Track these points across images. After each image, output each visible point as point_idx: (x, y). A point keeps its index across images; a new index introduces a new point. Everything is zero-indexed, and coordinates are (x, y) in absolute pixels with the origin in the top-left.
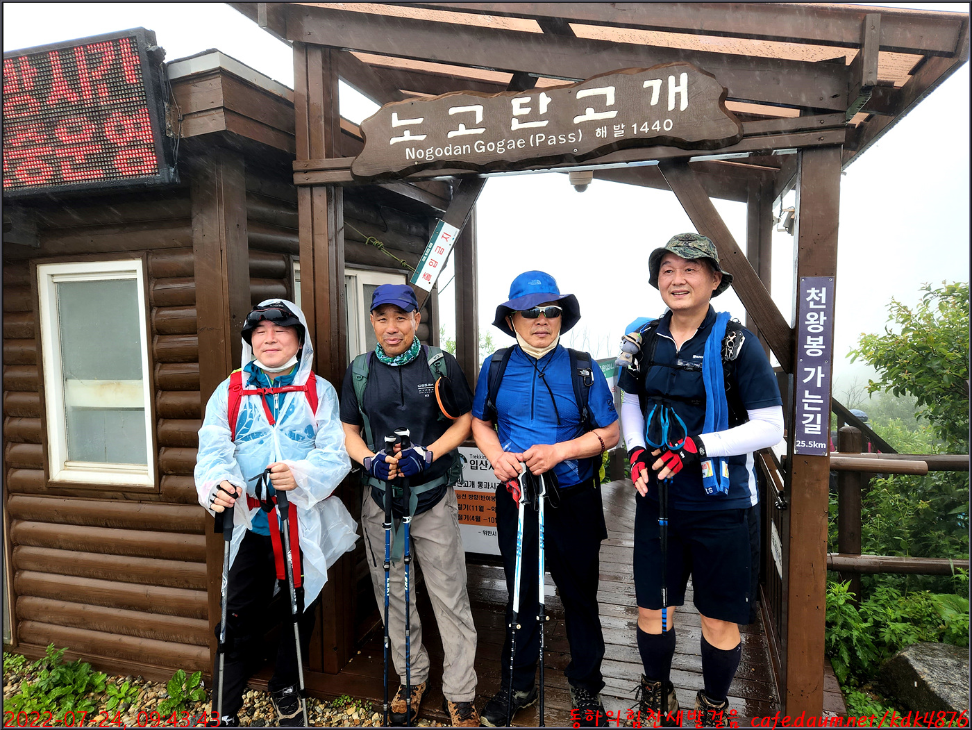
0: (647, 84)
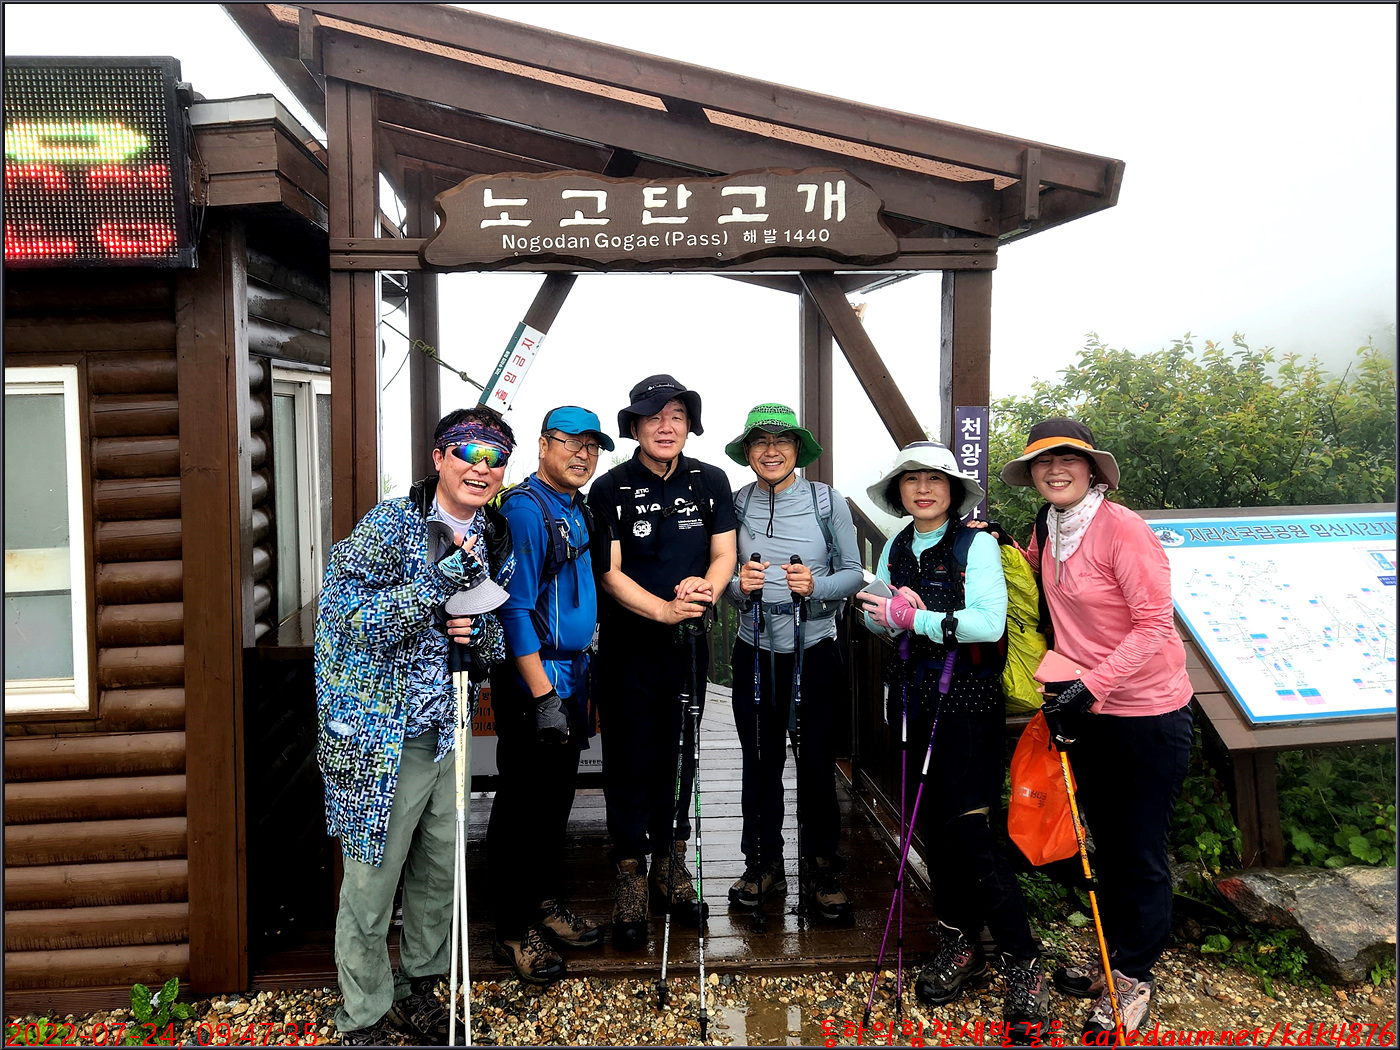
0: (801, 188)
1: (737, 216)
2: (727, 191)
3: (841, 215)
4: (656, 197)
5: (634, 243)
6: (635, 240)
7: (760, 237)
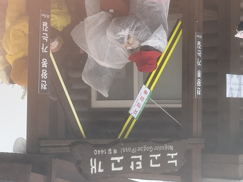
1: (118, 159)
2: (121, 168)
3: (91, 161)
4: (139, 165)
5: (144, 148)
6: (143, 149)
7: (112, 151)
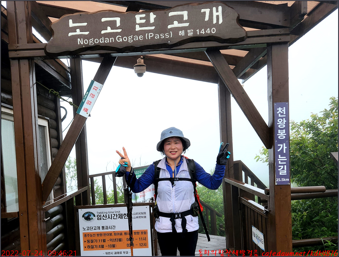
0: (203, 11)
1: (176, 24)
2: (171, 14)
3: (221, 21)
4: (141, 19)
6: (133, 38)
7: (186, 33)
